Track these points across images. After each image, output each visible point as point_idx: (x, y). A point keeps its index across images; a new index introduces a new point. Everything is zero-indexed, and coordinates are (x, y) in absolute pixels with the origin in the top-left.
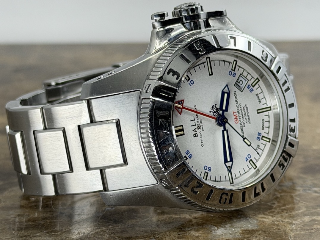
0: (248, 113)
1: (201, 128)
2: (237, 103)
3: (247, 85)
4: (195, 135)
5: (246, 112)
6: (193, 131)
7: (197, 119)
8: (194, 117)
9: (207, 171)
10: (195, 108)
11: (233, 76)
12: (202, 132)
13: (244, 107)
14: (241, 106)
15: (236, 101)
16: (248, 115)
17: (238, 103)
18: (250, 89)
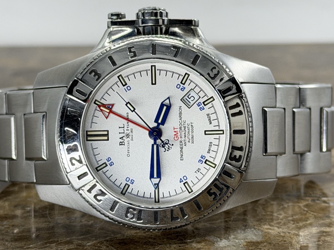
0: (192, 132)
1: (131, 137)
2: (180, 119)
3: (197, 102)
4: (121, 143)
5: (190, 130)
6: (121, 138)
7: (127, 127)
8: (124, 125)
9: (128, 183)
10: (128, 115)
11: (181, 89)
12: (130, 142)
13: (188, 124)
14: (185, 122)
15: (180, 116)
16: (193, 134)
17: (182, 119)
18: (200, 107)
